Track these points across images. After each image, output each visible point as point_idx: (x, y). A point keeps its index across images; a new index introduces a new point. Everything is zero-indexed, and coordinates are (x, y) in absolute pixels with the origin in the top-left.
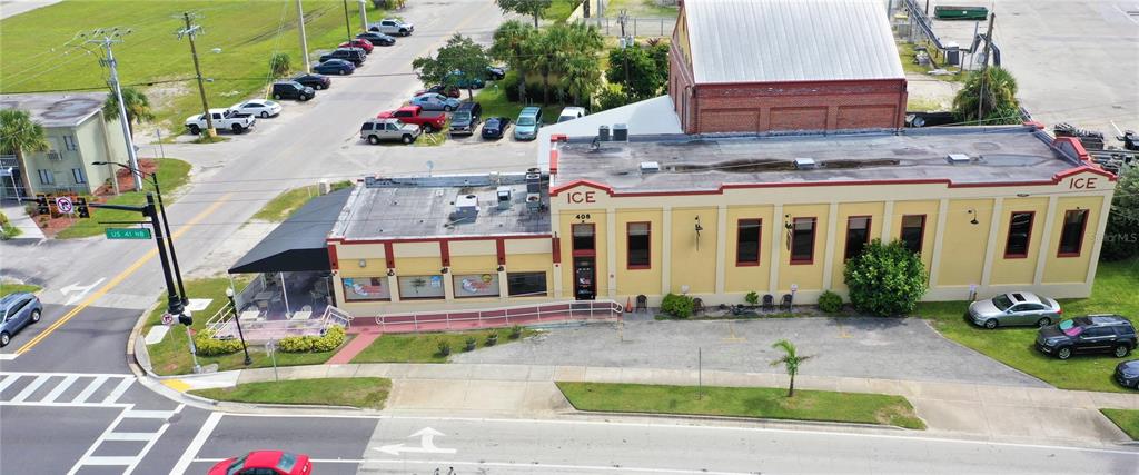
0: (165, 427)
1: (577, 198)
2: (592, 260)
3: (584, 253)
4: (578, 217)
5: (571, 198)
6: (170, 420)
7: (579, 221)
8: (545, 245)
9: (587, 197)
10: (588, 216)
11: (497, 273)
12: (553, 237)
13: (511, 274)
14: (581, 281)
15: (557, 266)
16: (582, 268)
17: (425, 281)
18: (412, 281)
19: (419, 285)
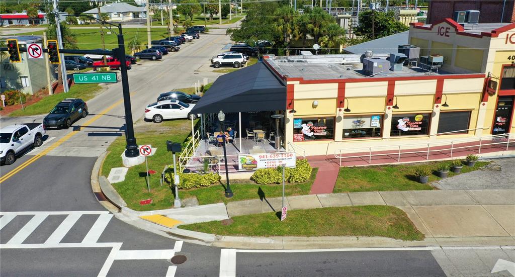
0: (172, 271)
2: (513, 98)
3: (508, 92)
4: (509, 58)
5: (508, 39)
6: (174, 262)
7: (509, 62)
8: (478, 84)
11: (431, 112)
12: (486, 76)
13: (442, 113)
14: (499, 119)
15: (484, 104)
16: (501, 107)
17: (364, 122)
18: (354, 122)
19: (359, 125)
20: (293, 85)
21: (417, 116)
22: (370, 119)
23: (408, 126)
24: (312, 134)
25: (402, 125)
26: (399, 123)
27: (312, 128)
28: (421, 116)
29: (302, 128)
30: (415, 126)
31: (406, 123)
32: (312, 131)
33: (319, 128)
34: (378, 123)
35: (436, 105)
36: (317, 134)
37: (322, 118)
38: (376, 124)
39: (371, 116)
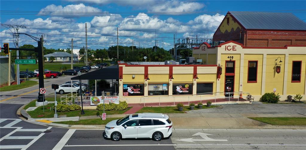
0: (42, 134)
1: (229, 48)
2: (233, 77)
3: (230, 74)
4: (228, 57)
5: (226, 48)
6: (44, 132)
7: (229, 59)
8: (214, 70)
9: (233, 48)
10: (233, 57)
11: (192, 83)
12: (218, 66)
13: (198, 84)
14: (227, 88)
15: (218, 80)
16: (228, 82)
17: (159, 87)
18: (154, 87)
19: (157, 89)
20: (122, 67)
21: (186, 85)
22: (162, 86)
23: (182, 90)
24: (133, 92)
25: (178, 89)
26: (177, 88)
27: (133, 89)
28: (188, 85)
29: (128, 89)
30: (185, 90)
31: (181, 89)
32: (133, 91)
33: (136, 89)
34: (166, 88)
35: (194, 79)
36: (135, 92)
37: (137, 85)
38: (165, 88)
39: (162, 84)
